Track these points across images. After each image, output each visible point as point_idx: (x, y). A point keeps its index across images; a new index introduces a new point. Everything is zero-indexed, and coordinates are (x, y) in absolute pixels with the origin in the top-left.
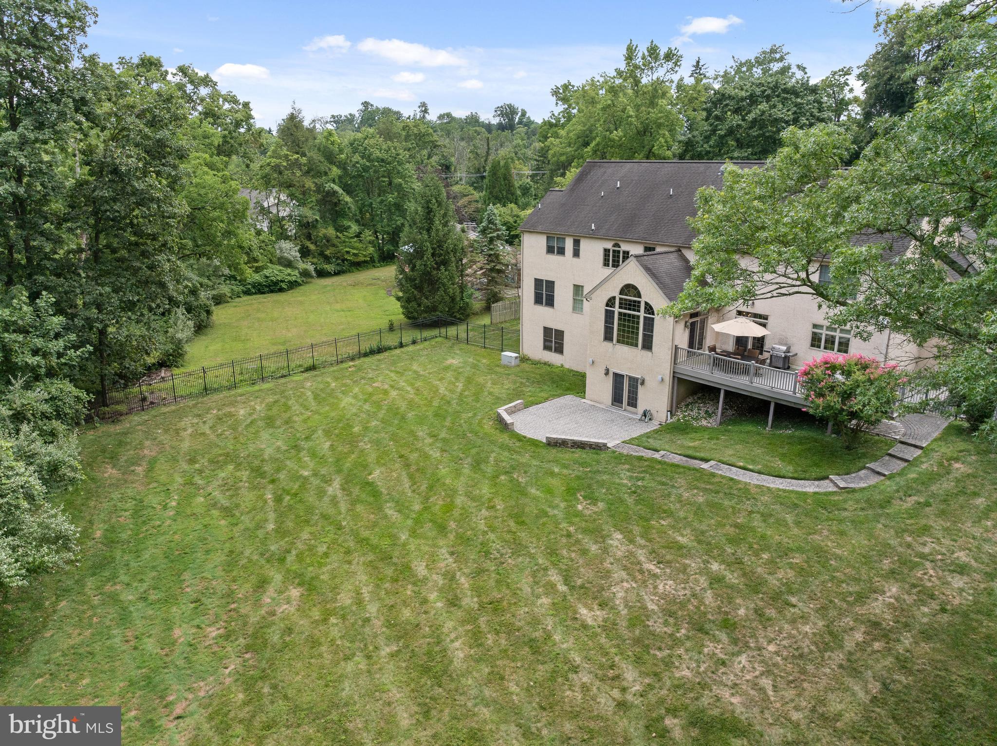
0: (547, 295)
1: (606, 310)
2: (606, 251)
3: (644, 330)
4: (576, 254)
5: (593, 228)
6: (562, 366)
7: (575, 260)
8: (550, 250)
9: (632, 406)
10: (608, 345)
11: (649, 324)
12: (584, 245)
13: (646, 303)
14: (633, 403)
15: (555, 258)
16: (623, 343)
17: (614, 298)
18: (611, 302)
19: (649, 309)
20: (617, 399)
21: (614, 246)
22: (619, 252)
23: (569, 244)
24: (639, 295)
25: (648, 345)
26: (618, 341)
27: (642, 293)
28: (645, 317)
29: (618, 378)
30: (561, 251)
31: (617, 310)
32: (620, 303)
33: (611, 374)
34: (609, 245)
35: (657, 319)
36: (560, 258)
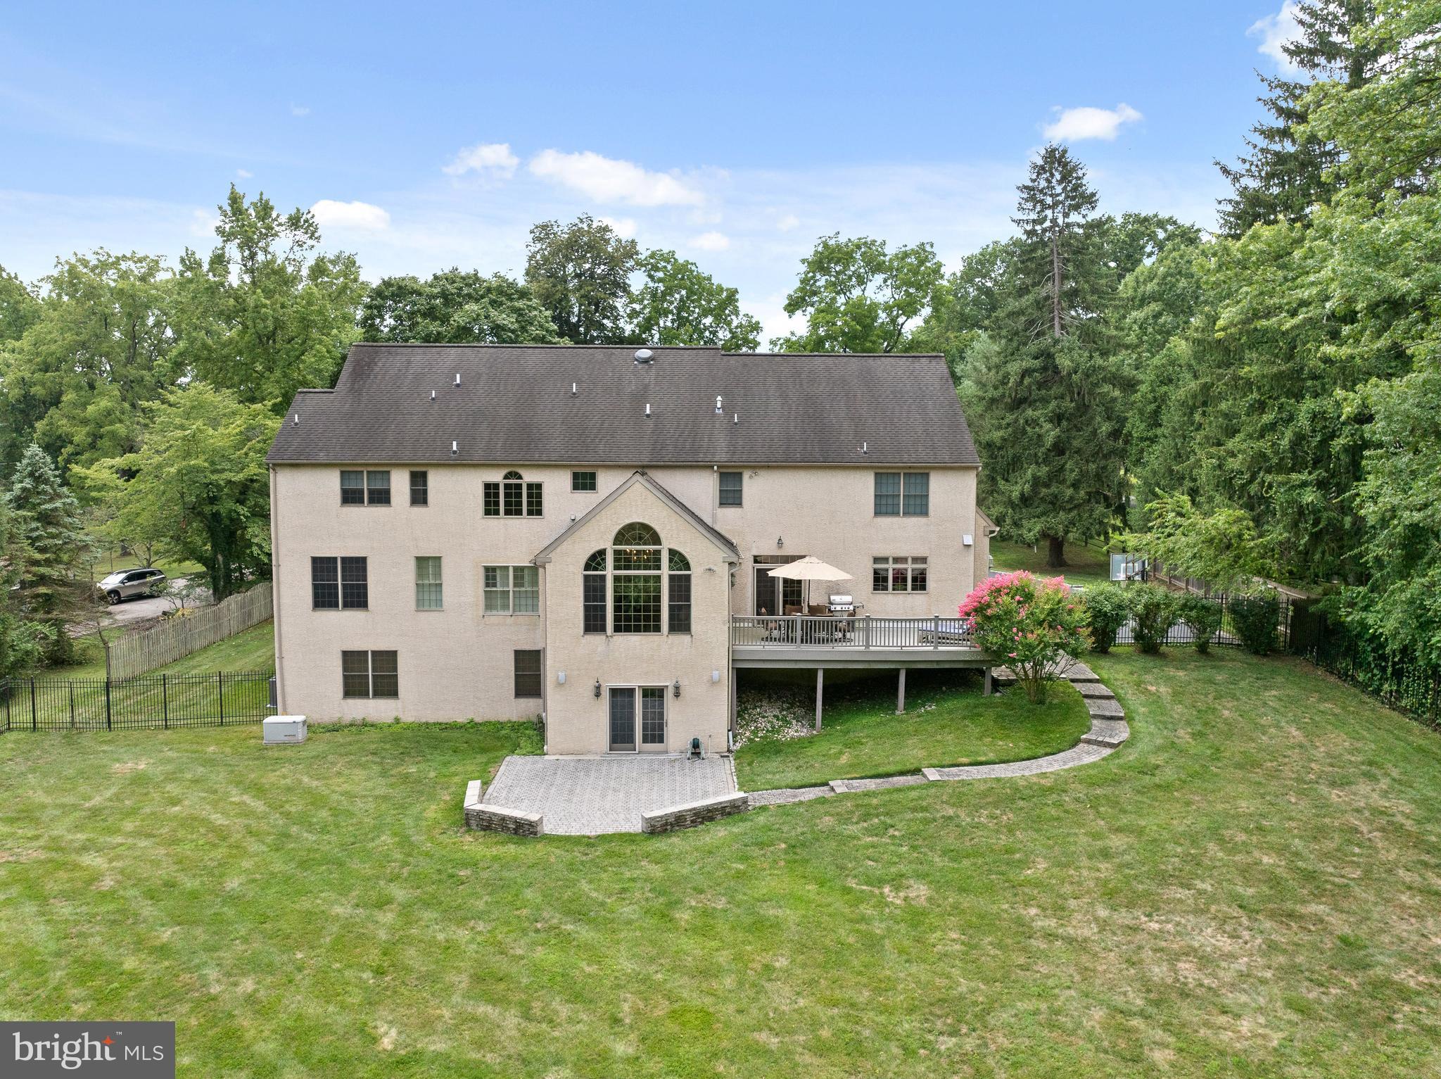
0: (344, 585)
1: (586, 577)
2: (491, 490)
3: (671, 598)
4: (419, 497)
5: (455, 448)
6: (397, 721)
7: (418, 510)
8: (350, 497)
9: (653, 741)
10: (596, 640)
11: (681, 587)
12: (437, 481)
13: (672, 552)
14: (655, 734)
15: (365, 513)
16: (628, 629)
17: (601, 553)
18: (596, 560)
19: (678, 560)
20: (621, 736)
21: (506, 477)
22: (519, 486)
23: (400, 483)
24: (656, 539)
25: (681, 622)
26: (617, 629)
27: (662, 536)
28: (672, 578)
29: (621, 697)
30: (381, 497)
31: (610, 572)
32: (616, 560)
33: (606, 695)
34: (497, 477)
35: (696, 573)
36: (379, 511)
